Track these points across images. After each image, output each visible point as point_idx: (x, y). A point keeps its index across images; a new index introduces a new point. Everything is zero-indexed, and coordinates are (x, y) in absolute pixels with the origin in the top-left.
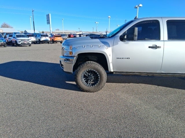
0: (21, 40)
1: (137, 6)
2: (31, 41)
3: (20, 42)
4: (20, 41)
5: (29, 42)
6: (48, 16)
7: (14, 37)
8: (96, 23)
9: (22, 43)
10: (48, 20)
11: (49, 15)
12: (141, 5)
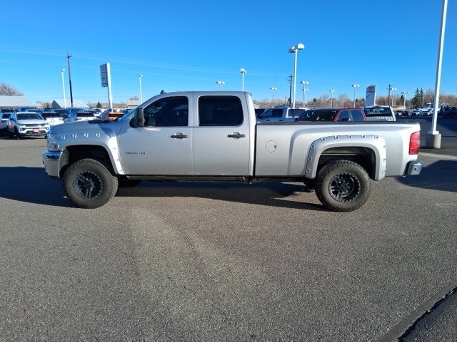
0: (27, 125)
1: (293, 48)
2: (48, 126)
3: (24, 129)
4: (24, 127)
5: (45, 130)
6: (104, 68)
7: (12, 119)
8: (219, 82)
9: (28, 132)
10: (103, 78)
11: (106, 65)
12: (301, 46)
